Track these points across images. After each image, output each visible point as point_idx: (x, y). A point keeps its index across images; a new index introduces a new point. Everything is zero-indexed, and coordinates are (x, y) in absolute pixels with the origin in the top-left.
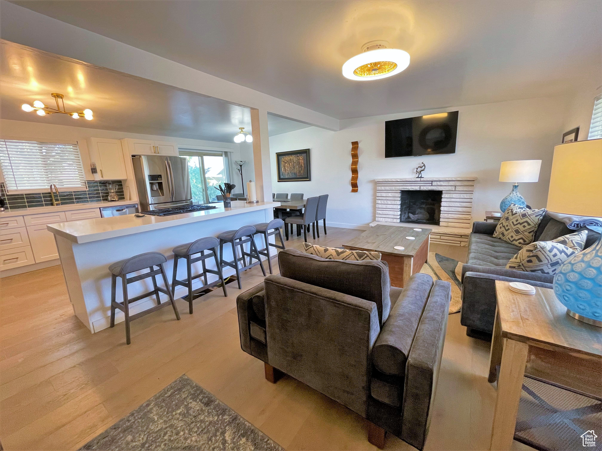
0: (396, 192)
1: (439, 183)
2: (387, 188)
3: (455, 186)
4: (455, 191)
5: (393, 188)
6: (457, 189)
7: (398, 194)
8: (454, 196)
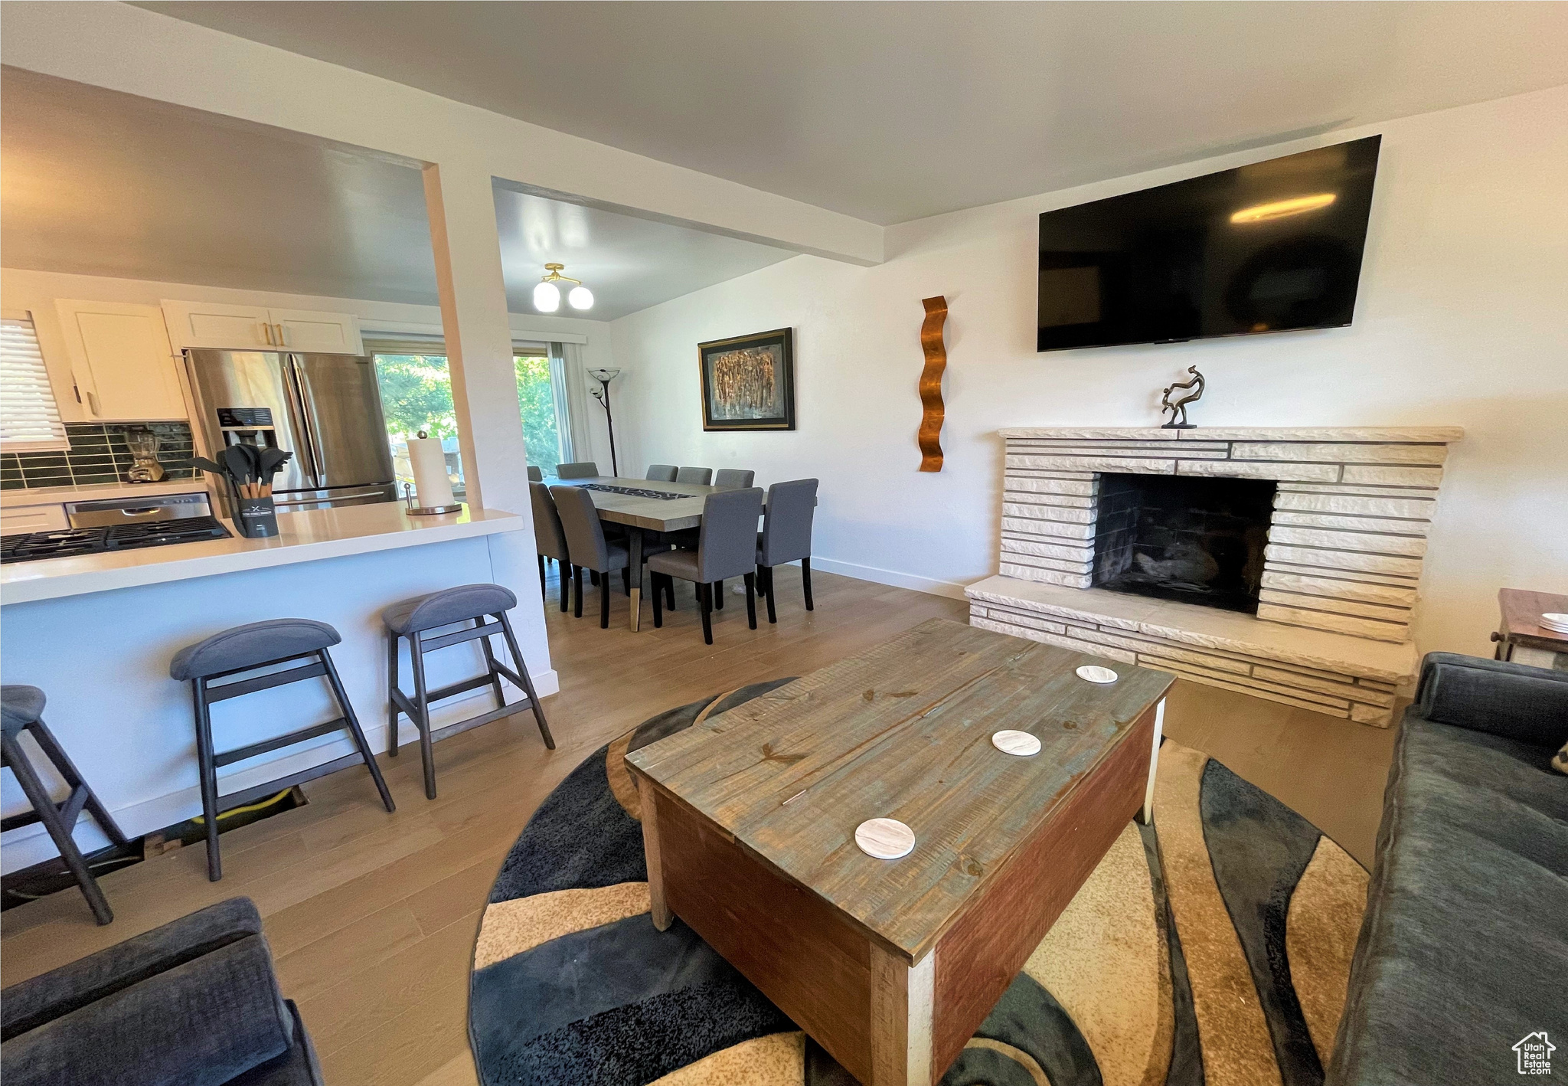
0: (1078, 476)
1: (1261, 451)
2: (1045, 462)
3: (1342, 465)
4: (1339, 483)
5: (1068, 462)
6: (1348, 478)
7: (1085, 486)
8: (1334, 504)
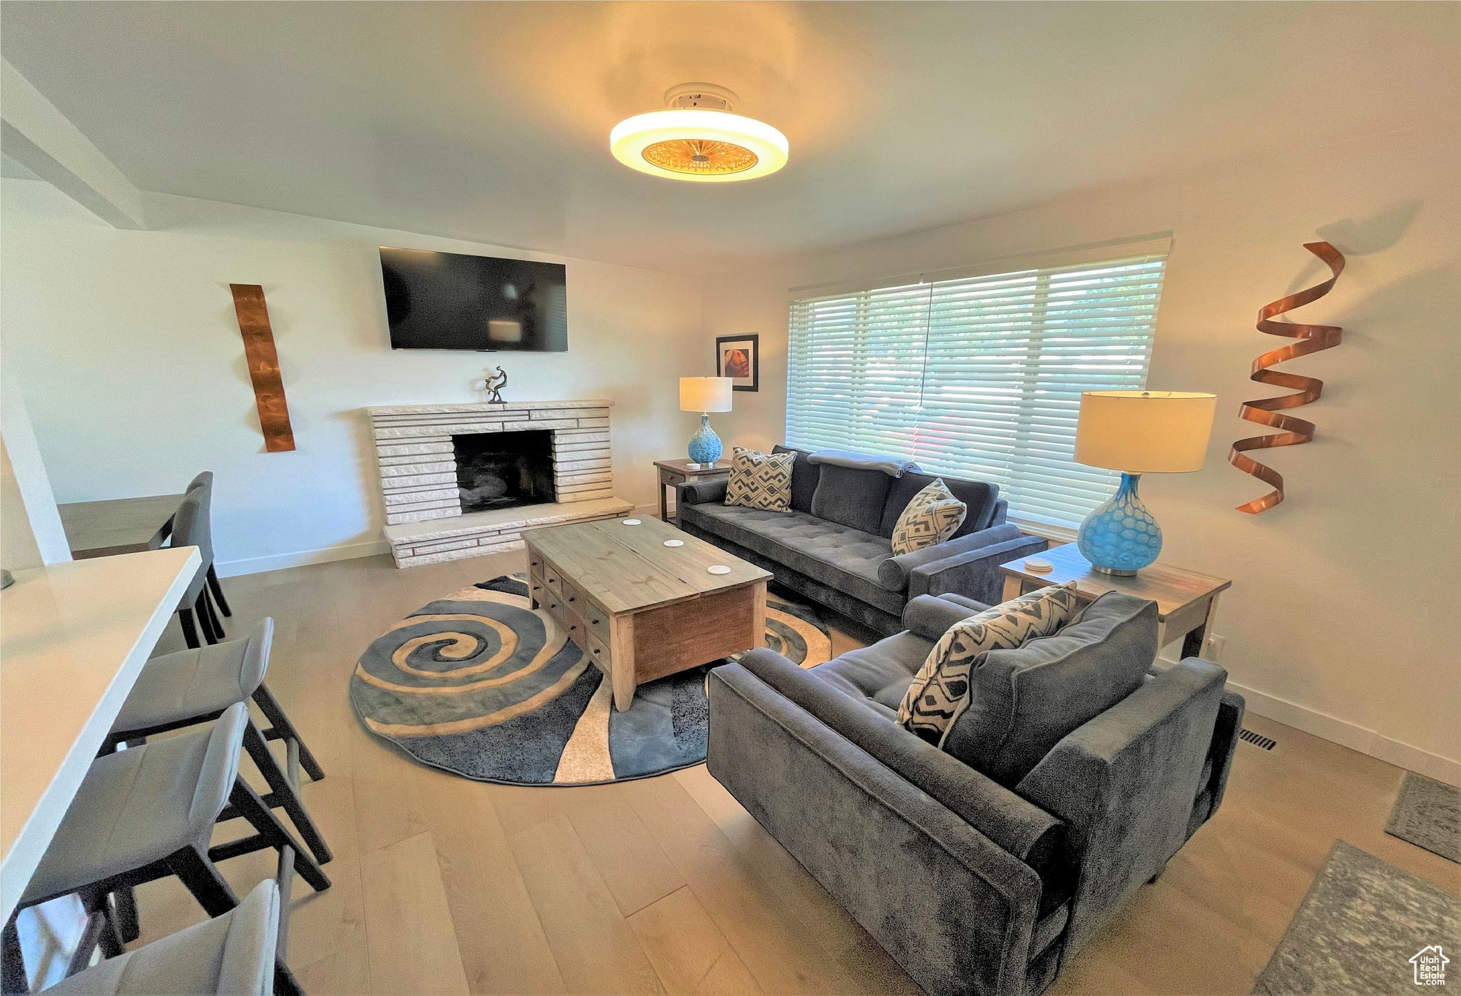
0: (441, 439)
1: (545, 414)
3: (578, 419)
4: (578, 428)
5: (431, 430)
6: (581, 425)
7: (447, 445)
8: (578, 438)
